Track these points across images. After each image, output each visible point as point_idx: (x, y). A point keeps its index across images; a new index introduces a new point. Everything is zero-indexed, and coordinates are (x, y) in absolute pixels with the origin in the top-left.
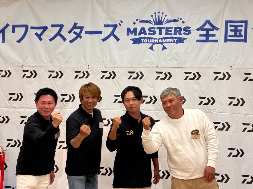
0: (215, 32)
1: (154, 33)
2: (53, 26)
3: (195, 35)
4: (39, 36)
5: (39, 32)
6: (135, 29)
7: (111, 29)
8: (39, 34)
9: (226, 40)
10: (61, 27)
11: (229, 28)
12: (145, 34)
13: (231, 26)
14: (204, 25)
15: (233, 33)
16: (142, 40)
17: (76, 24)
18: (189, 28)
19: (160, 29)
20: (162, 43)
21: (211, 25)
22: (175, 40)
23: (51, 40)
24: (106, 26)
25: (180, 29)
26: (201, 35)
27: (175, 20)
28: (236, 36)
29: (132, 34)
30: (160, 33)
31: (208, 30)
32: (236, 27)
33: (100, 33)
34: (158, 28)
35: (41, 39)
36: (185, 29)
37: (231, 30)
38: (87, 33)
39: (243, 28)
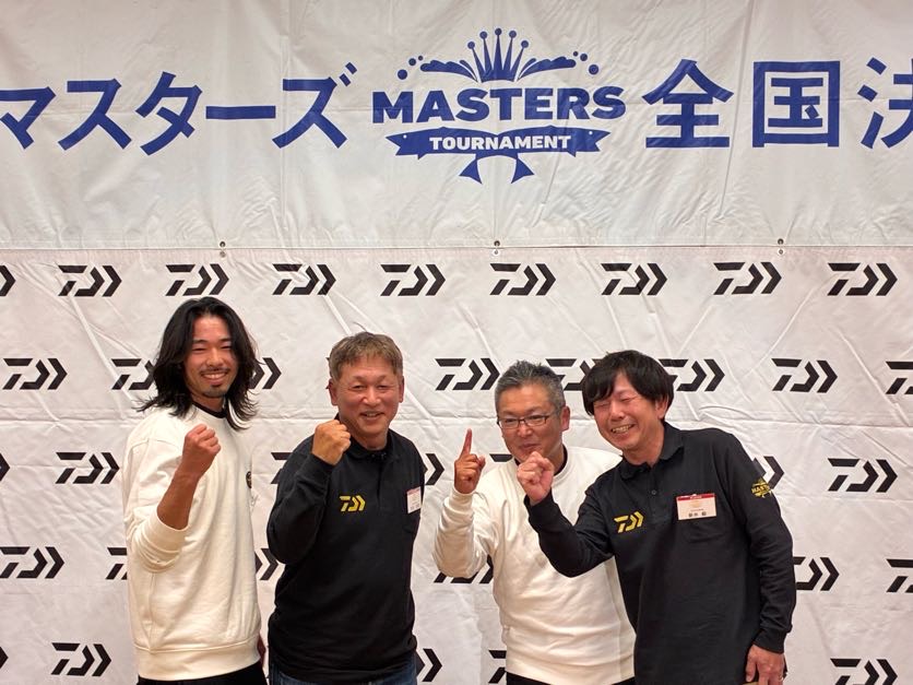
0: (714, 107)
1: (483, 112)
2: (74, 87)
3: (642, 119)
4: (20, 130)
5: (19, 110)
6: (406, 98)
7: (310, 97)
8: (18, 118)
9: (760, 139)
10: (109, 89)
11: (771, 92)
12: (447, 116)
13: (776, 82)
14: (675, 79)
15: (784, 112)
16: (435, 141)
17: (167, 78)
18: (618, 91)
19: (505, 97)
20: (512, 153)
21: (700, 79)
22: (565, 139)
23: (70, 141)
24: (290, 85)
25: (582, 95)
26: (663, 120)
27: (562, 63)
28: (795, 120)
29: (393, 115)
30: (505, 114)
31: (688, 101)
32: (796, 86)
33: (268, 112)
34: (494, 94)
35: (26, 141)
36: (600, 97)
37: (779, 101)
38: (212, 113)
39: (822, 92)
